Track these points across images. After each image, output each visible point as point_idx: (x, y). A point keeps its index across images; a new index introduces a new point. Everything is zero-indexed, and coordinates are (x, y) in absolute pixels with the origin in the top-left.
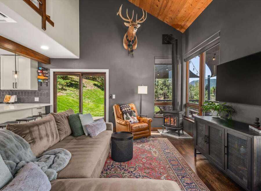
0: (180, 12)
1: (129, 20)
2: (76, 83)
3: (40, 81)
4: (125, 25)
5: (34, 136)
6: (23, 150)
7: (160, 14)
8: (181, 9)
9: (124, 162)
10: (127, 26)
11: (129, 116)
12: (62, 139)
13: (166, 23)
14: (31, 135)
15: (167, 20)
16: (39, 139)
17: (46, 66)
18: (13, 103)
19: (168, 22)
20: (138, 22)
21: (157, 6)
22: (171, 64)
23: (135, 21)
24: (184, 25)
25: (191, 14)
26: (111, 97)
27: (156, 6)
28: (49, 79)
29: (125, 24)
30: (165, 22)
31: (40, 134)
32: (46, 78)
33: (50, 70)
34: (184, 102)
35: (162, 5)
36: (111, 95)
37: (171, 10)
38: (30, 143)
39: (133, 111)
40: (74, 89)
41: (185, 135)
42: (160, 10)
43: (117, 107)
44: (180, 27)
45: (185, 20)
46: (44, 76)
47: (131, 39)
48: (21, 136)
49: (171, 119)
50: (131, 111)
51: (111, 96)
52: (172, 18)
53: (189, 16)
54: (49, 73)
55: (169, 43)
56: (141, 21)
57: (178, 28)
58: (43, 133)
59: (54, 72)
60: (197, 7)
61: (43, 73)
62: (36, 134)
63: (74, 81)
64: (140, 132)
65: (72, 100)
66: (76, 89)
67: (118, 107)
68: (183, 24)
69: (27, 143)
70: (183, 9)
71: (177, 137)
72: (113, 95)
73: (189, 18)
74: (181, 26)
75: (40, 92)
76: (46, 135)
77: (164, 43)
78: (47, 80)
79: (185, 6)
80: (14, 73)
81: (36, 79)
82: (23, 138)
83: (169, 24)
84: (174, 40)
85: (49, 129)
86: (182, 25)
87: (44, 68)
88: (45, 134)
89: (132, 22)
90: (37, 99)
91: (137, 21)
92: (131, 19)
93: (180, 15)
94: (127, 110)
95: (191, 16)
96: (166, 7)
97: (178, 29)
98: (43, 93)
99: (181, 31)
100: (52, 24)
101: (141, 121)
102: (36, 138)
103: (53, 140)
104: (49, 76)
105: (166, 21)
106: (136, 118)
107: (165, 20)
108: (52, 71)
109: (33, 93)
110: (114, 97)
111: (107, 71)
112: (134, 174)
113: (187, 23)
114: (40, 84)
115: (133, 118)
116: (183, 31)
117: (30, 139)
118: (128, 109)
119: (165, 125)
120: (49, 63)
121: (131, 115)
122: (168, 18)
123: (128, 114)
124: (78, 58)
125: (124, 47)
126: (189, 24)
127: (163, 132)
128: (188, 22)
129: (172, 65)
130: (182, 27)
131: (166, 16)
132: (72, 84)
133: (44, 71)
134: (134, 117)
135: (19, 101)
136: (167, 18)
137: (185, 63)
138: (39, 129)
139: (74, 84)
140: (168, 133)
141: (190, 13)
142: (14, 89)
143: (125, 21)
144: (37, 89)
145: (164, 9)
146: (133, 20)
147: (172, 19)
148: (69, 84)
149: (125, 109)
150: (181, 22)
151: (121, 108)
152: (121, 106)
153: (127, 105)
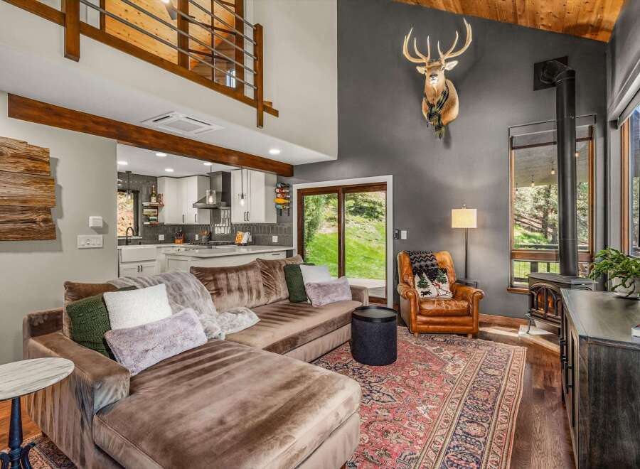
1: (425, 60)
2: (372, 205)
3: (279, 206)
5: (219, 286)
6: (202, 300)
7: (519, 13)
9: (370, 364)
10: (423, 73)
11: (427, 279)
12: (270, 301)
13: (545, 29)
14: (216, 284)
15: (544, 23)
16: (225, 291)
17: (287, 180)
18: (245, 245)
19: (550, 27)
20: (447, 56)
22: (554, 143)
24: (600, 21)
26: (397, 236)
27: (502, 1)
28: (292, 202)
30: (541, 28)
31: (228, 285)
32: (287, 201)
33: (292, 186)
36: (397, 232)
38: (211, 294)
39: (441, 269)
40: (365, 220)
42: (515, 6)
43: (402, 257)
44: (590, 28)
45: (593, 8)
46: (285, 199)
48: (203, 283)
49: (549, 300)
50: (437, 270)
51: (397, 234)
52: (555, 14)
54: (292, 192)
56: (454, 52)
57: (586, 32)
58: (234, 284)
59: (299, 190)
61: (282, 193)
62: (222, 283)
63: (366, 202)
64: (442, 320)
65: (355, 242)
66: (367, 220)
67: (404, 258)
68: (593, 19)
69: (209, 293)
72: (403, 232)
74: (591, 26)
75: (279, 226)
76: (239, 289)
77: (538, 86)
78: (289, 203)
80: (240, 197)
81: (274, 204)
82: (205, 285)
83: (554, 31)
85: (245, 281)
86: (592, 23)
87: (284, 184)
88: (237, 287)
90: (275, 239)
91: (441, 56)
92: (426, 56)
93: (572, 2)
94: (427, 266)
97: (588, 36)
98: (284, 227)
99: (597, 39)
100: (276, 113)
101: (460, 293)
102: (222, 289)
103: (252, 299)
104: (292, 197)
105: (543, 25)
106: (446, 286)
107: (539, 24)
108: (296, 187)
109: (269, 228)
110: (404, 235)
111: (388, 179)
112: (371, 387)
113: (606, 16)
114: (280, 212)
115: (437, 285)
116: (604, 37)
117: (213, 288)
118: (429, 263)
120: (291, 174)
121: (432, 278)
122: (542, 16)
123: (424, 275)
124: (336, 159)
127: (528, 333)
128: (606, 11)
129: (556, 146)
130: (595, 28)
131: (536, 13)
132: (361, 208)
133: (283, 188)
134: (440, 284)
135: (254, 242)
136: (542, 19)
138: (227, 277)
139: (367, 208)
140: (544, 337)
142: (245, 222)
144: (275, 221)
146: (431, 57)
147: (554, 16)
148: (352, 209)
149: (422, 263)
150: (584, 16)
151: (411, 259)
152: (412, 257)
153: (429, 255)
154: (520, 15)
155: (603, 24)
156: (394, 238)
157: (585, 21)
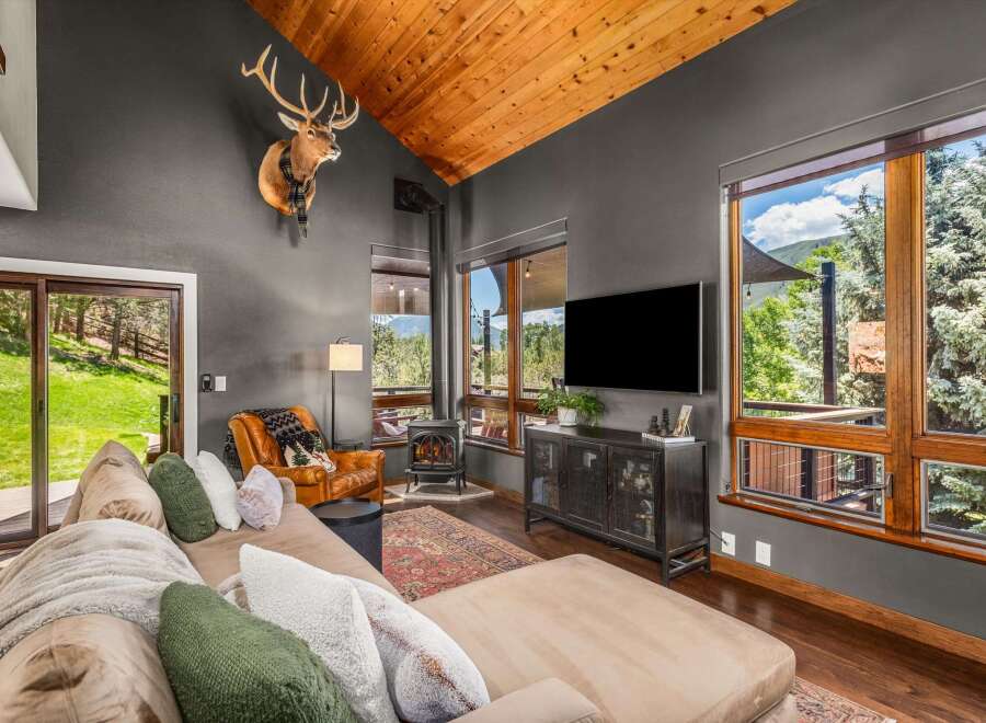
0: (458, 131)
1: (305, 113)
4: (283, 125)
7: (393, 113)
8: (462, 127)
10: (292, 128)
11: (304, 452)
13: (405, 144)
15: (410, 138)
19: (412, 145)
20: (334, 126)
21: (389, 90)
23: (325, 123)
24: (461, 167)
25: (485, 148)
26: (205, 386)
27: (386, 90)
29: (283, 117)
30: (402, 140)
34: (459, 394)
35: (407, 93)
36: (207, 379)
37: (431, 118)
39: (312, 432)
41: (471, 490)
42: (396, 104)
43: (248, 421)
44: (447, 168)
45: (466, 154)
47: (305, 176)
50: (307, 434)
51: (207, 384)
52: (429, 138)
53: (482, 149)
55: (414, 208)
57: (440, 169)
60: (508, 137)
67: (254, 423)
68: (458, 162)
70: (467, 128)
71: (456, 498)
72: (218, 379)
73: (480, 155)
74: (451, 167)
77: (398, 206)
79: (476, 123)
83: (412, 150)
84: (437, 206)
86: (454, 165)
89: (313, 122)
91: (330, 121)
93: (454, 139)
94: (291, 431)
95: (483, 152)
96: (417, 103)
97: (439, 173)
99: (444, 179)
105: (407, 140)
106: (325, 456)
107: (403, 135)
110: (221, 384)
111: (189, 281)
113: (470, 166)
115: (318, 456)
116: (452, 181)
118: (291, 426)
119: (413, 470)
121: (309, 448)
122: (414, 132)
123: (298, 444)
124: (33, 207)
125: (261, 197)
126: (474, 169)
127: (408, 492)
128: (474, 163)
130: (452, 170)
131: (411, 125)
134: (320, 454)
136: (412, 133)
137: (458, 277)
140: (423, 490)
141: (483, 145)
143: (285, 109)
145: (409, 107)
146: (318, 116)
147: (427, 139)
149: (284, 427)
150: (452, 156)
151: (266, 424)
152: (268, 419)
153: (287, 413)
154: (391, 116)
155: (460, 171)
156: (200, 390)
157: (450, 160)
